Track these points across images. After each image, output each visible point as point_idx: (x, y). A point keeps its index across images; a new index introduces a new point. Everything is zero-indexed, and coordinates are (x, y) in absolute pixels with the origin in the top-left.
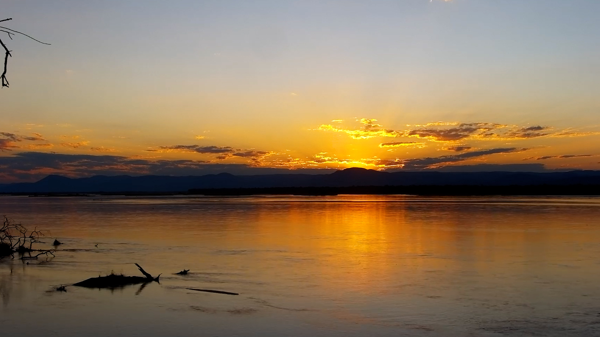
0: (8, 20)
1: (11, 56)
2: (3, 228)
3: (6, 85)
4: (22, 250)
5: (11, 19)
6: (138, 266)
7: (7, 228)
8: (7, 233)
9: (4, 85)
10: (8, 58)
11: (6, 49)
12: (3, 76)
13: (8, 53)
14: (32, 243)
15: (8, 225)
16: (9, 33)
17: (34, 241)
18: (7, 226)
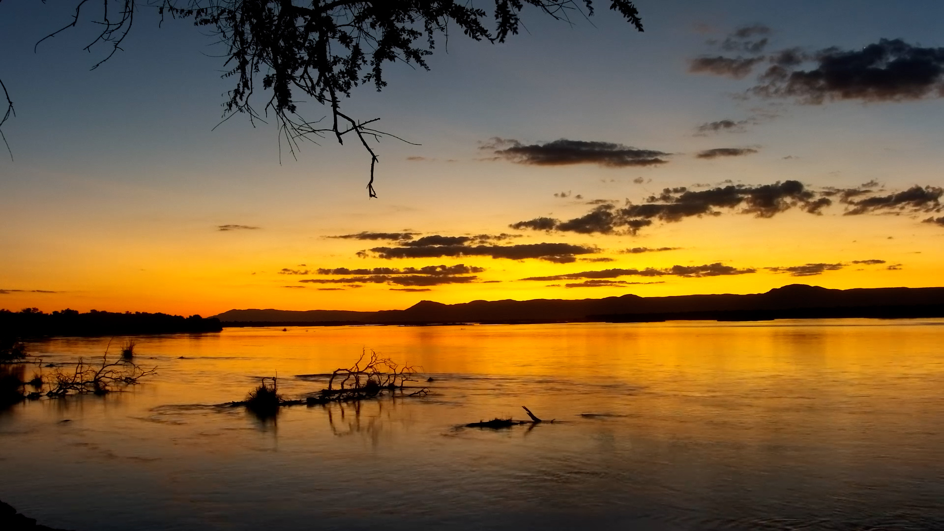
0: (376, 120)
1: (378, 162)
2: (370, 364)
3: (374, 196)
4: (392, 387)
5: (379, 119)
6: (527, 410)
7: (375, 363)
8: (375, 369)
9: (371, 195)
10: (374, 164)
11: (372, 154)
12: (370, 186)
13: (374, 158)
14: (403, 381)
15: (376, 359)
16: (375, 135)
17: (405, 379)
18: (375, 361)
